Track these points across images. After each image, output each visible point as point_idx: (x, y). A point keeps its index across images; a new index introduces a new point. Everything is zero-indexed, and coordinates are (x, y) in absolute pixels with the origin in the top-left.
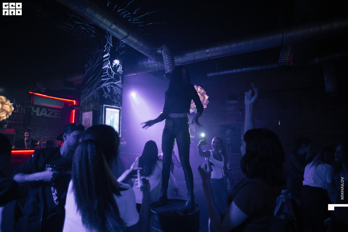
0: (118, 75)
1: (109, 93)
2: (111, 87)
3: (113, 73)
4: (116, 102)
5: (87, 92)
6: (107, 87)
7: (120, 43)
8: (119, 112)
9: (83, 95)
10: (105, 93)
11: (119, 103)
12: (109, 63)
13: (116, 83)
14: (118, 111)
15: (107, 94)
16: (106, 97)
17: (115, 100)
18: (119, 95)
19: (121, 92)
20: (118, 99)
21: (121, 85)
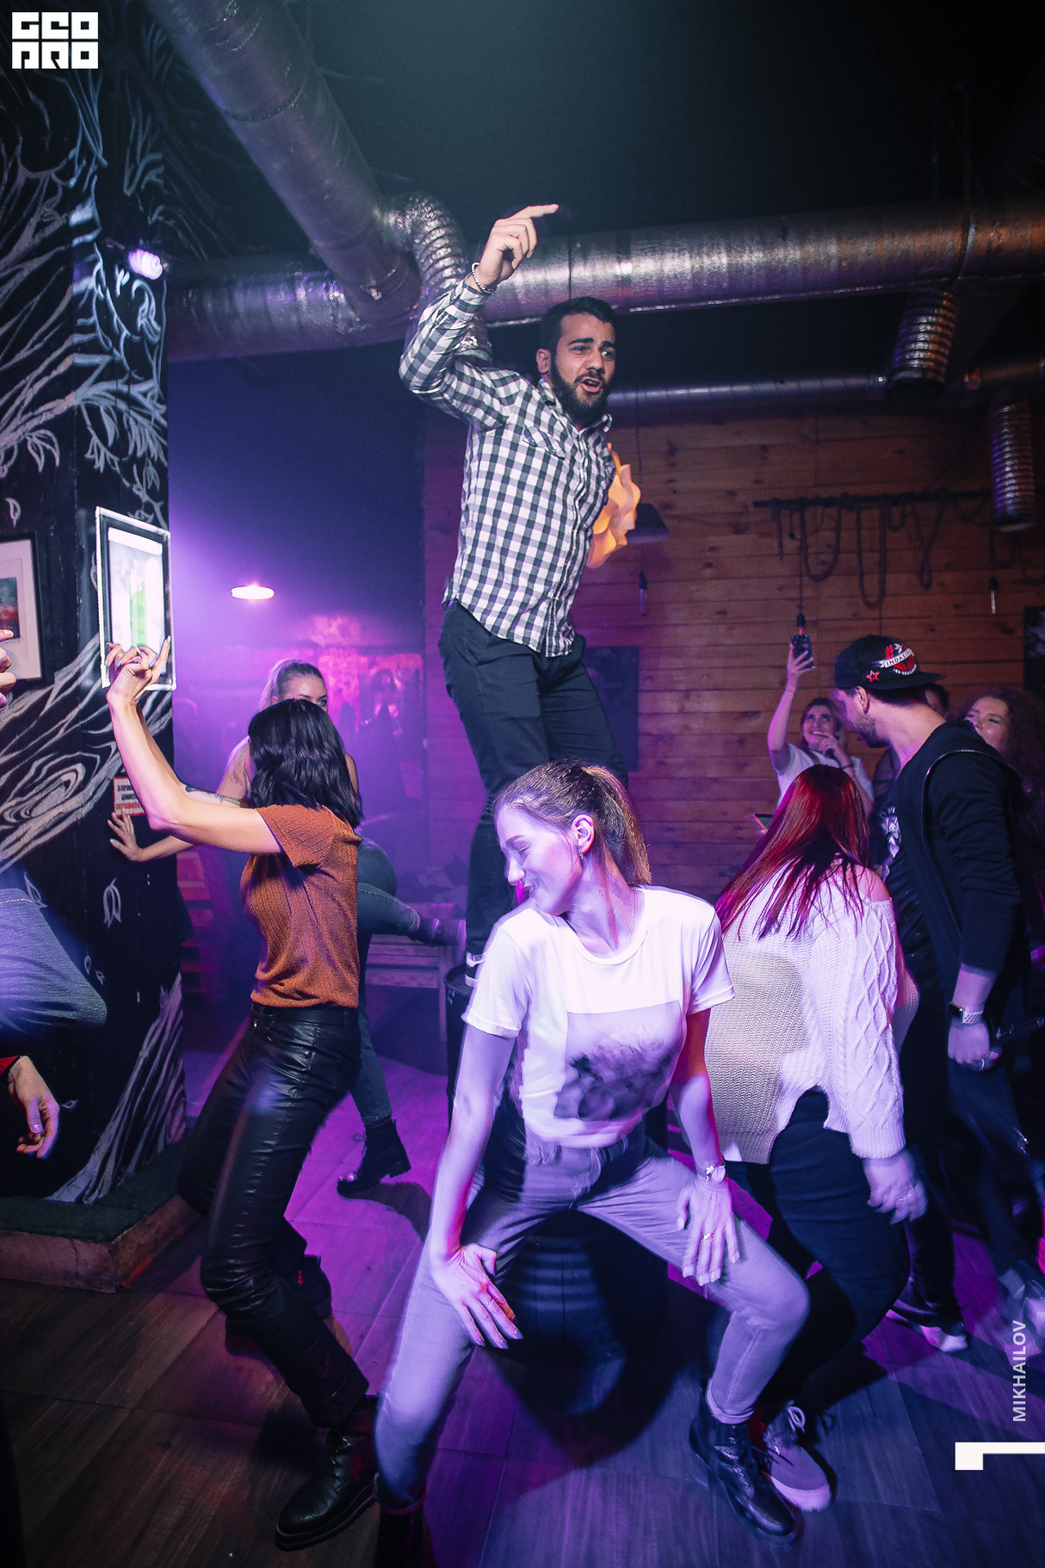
0: (141, 344)
1: (110, 442)
2: (120, 414)
3: (121, 332)
4: (145, 498)
6: (98, 408)
7: (138, 158)
8: (161, 558)
10: (95, 440)
11: (157, 507)
12: (99, 266)
13: (136, 391)
14: (157, 548)
15: (103, 450)
16: (100, 464)
17: (139, 490)
18: (152, 460)
19: (161, 443)
20: (150, 484)
21: (158, 412)
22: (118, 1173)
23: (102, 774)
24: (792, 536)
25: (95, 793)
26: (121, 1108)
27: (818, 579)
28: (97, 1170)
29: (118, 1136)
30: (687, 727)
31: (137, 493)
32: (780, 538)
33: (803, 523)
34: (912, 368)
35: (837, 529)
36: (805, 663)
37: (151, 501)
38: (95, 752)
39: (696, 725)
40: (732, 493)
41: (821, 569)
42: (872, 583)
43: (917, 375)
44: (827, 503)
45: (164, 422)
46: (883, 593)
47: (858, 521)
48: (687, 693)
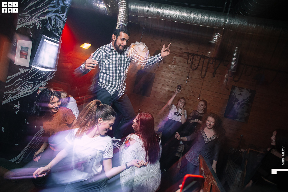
0: (65, 6)
1: (53, 25)
2: (56, 19)
3: (60, 4)
4: (58, 35)
5: (27, 18)
6: (51, 19)
8: (58, 47)
9: (21, 20)
10: (49, 25)
13: (61, 15)
14: (58, 45)
15: (51, 26)
16: (49, 29)
17: (57, 34)
18: (61, 29)
19: (64, 25)
20: (60, 33)
21: (65, 19)
22: (23, 159)
23: (37, 86)
24: (190, 60)
25: (34, 90)
26: (27, 147)
27: (194, 70)
28: (19, 158)
29: (25, 152)
30: (161, 92)
31: (57, 35)
32: (188, 60)
33: (193, 58)
34: (213, 41)
35: (200, 61)
36: (179, 91)
37: (59, 36)
38: (36, 82)
39: (163, 91)
40: (181, 49)
41: (195, 68)
42: (203, 73)
43: (214, 43)
44: (199, 55)
45: (65, 21)
46: (205, 76)
47: (204, 60)
48: (163, 85)
